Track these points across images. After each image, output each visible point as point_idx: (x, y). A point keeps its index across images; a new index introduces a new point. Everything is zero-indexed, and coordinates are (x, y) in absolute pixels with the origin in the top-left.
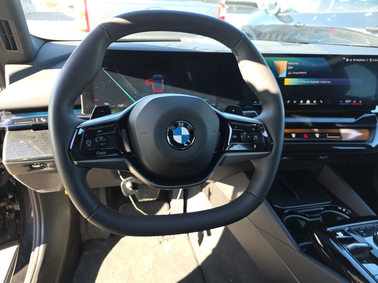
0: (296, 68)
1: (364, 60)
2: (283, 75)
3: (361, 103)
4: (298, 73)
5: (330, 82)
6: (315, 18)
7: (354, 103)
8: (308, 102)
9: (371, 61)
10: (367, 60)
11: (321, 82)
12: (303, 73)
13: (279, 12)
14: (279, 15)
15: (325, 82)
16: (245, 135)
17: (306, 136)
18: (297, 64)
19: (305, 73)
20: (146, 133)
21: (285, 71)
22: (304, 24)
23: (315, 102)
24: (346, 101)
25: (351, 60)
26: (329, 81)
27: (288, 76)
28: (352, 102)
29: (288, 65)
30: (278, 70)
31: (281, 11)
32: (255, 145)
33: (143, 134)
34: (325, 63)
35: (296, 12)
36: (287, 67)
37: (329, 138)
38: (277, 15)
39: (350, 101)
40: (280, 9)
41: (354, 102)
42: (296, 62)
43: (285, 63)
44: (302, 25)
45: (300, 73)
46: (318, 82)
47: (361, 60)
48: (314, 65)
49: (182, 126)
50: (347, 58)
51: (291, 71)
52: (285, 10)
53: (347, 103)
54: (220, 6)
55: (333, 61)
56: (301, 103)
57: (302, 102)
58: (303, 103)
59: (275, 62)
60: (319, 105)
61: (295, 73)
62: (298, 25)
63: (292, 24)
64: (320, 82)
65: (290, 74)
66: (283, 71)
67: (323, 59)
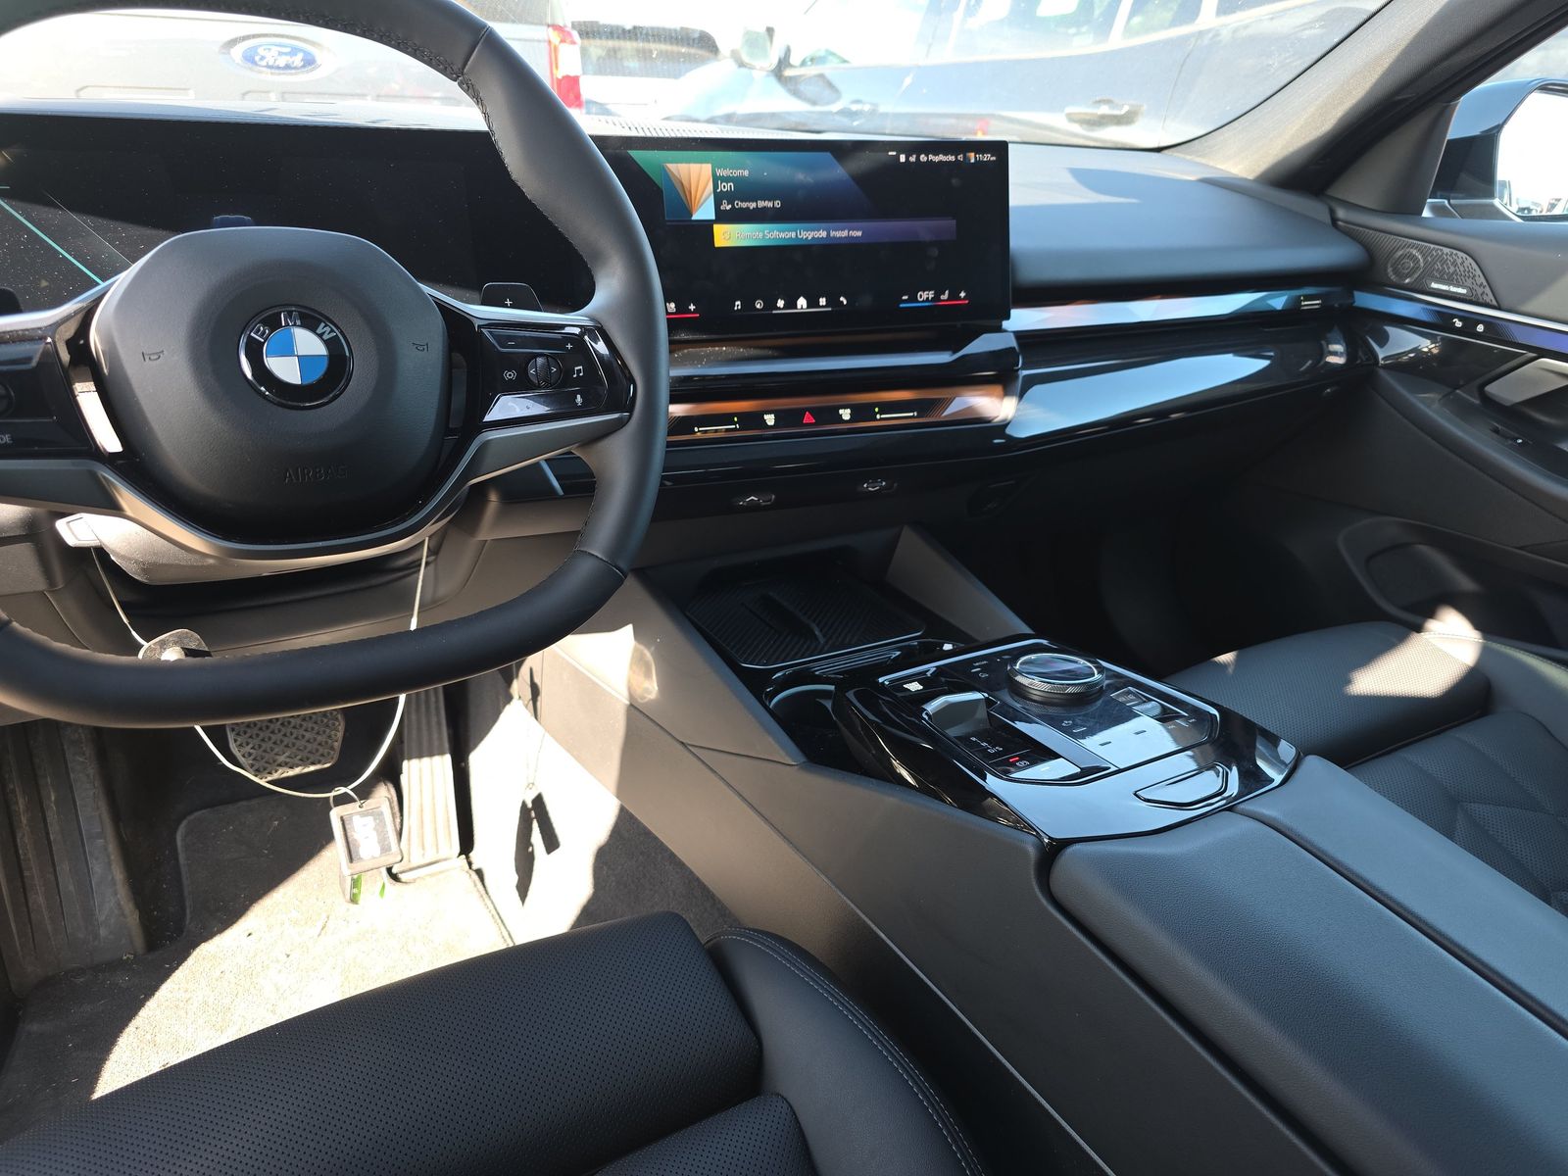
0: (746, 189)
1: (952, 158)
2: (705, 211)
3: (965, 298)
4: (753, 205)
5: (859, 234)
6: (908, 81)
7: (944, 301)
8: (802, 302)
9: (973, 161)
10: (960, 157)
11: (832, 234)
12: (770, 204)
13: (784, 62)
14: (788, 73)
15: (844, 234)
16: (543, 365)
17: (808, 418)
18: (746, 173)
19: (778, 204)
20: (159, 355)
21: (709, 195)
22: (876, 105)
23: (823, 301)
24: (921, 296)
25: (913, 159)
26: (858, 230)
27: (723, 217)
28: (936, 298)
29: (716, 179)
30: (685, 192)
31: (795, 60)
32: (579, 396)
33: (147, 359)
34: (836, 172)
35: (845, 61)
36: (715, 186)
37: (881, 419)
38: (779, 72)
39: (931, 294)
40: (788, 51)
41: (942, 297)
42: (743, 167)
43: (706, 169)
44: (867, 108)
45: (761, 204)
46: (824, 234)
47: (941, 158)
48: (801, 177)
49: (295, 325)
50: (899, 153)
51: (730, 197)
52: (807, 53)
53: (923, 301)
54: (555, 37)
55: (863, 162)
56: (779, 309)
57: (781, 303)
58: (785, 308)
59: (672, 167)
60: (837, 315)
61: (744, 205)
62: (855, 107)
63: (835, 107)
64: (828, 234)
65: (729, 207)
66: (702, 201)
67: (827, 156)
